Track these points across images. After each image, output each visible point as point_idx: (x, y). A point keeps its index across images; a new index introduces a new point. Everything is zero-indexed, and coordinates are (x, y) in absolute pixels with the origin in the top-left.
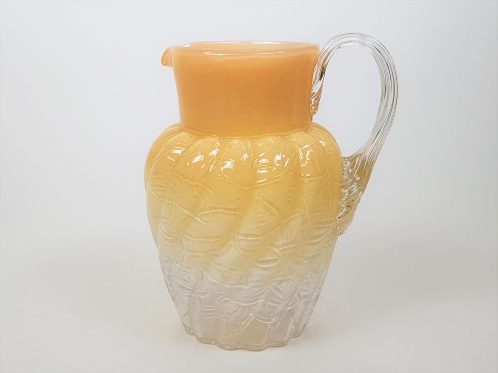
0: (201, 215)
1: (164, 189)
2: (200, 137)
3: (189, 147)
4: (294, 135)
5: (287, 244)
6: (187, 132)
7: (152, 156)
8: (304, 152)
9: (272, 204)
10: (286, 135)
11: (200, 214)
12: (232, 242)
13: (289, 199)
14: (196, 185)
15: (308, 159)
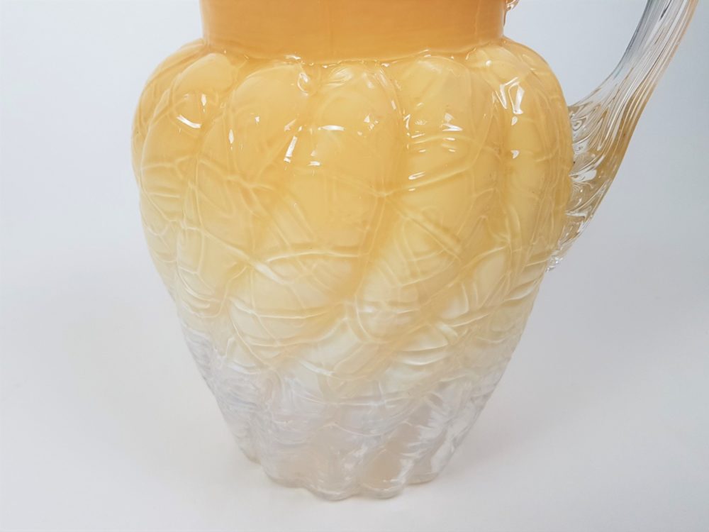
0: (271, 262)
1: (178, 196)
2: (254, 63)
3: (228, 90)
4: (482, 52)
5: (470, 314)
6: (221, 52)
7: (142, 117)
8: (511, 93)
9: (446, 230)
10: (465, 54)
11: (269, 260)
12: (346, 319)
13: (483, 217)
14: (257, 191)
15: (520, 112)
